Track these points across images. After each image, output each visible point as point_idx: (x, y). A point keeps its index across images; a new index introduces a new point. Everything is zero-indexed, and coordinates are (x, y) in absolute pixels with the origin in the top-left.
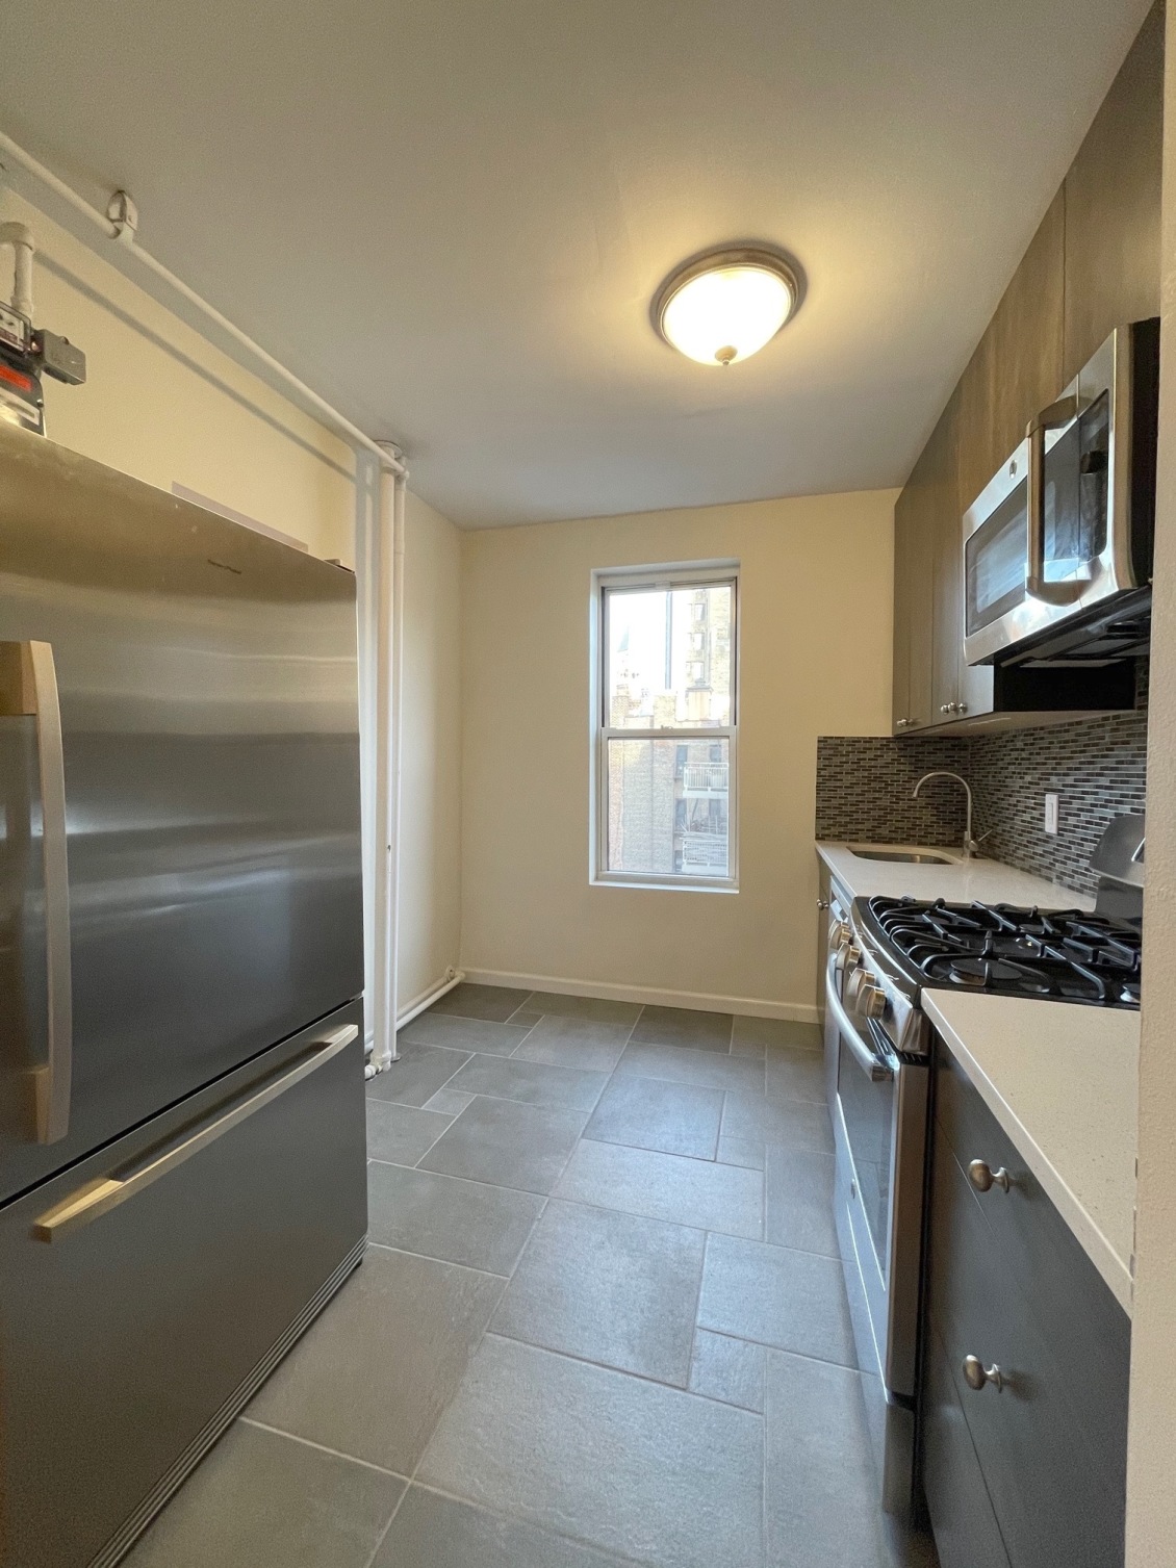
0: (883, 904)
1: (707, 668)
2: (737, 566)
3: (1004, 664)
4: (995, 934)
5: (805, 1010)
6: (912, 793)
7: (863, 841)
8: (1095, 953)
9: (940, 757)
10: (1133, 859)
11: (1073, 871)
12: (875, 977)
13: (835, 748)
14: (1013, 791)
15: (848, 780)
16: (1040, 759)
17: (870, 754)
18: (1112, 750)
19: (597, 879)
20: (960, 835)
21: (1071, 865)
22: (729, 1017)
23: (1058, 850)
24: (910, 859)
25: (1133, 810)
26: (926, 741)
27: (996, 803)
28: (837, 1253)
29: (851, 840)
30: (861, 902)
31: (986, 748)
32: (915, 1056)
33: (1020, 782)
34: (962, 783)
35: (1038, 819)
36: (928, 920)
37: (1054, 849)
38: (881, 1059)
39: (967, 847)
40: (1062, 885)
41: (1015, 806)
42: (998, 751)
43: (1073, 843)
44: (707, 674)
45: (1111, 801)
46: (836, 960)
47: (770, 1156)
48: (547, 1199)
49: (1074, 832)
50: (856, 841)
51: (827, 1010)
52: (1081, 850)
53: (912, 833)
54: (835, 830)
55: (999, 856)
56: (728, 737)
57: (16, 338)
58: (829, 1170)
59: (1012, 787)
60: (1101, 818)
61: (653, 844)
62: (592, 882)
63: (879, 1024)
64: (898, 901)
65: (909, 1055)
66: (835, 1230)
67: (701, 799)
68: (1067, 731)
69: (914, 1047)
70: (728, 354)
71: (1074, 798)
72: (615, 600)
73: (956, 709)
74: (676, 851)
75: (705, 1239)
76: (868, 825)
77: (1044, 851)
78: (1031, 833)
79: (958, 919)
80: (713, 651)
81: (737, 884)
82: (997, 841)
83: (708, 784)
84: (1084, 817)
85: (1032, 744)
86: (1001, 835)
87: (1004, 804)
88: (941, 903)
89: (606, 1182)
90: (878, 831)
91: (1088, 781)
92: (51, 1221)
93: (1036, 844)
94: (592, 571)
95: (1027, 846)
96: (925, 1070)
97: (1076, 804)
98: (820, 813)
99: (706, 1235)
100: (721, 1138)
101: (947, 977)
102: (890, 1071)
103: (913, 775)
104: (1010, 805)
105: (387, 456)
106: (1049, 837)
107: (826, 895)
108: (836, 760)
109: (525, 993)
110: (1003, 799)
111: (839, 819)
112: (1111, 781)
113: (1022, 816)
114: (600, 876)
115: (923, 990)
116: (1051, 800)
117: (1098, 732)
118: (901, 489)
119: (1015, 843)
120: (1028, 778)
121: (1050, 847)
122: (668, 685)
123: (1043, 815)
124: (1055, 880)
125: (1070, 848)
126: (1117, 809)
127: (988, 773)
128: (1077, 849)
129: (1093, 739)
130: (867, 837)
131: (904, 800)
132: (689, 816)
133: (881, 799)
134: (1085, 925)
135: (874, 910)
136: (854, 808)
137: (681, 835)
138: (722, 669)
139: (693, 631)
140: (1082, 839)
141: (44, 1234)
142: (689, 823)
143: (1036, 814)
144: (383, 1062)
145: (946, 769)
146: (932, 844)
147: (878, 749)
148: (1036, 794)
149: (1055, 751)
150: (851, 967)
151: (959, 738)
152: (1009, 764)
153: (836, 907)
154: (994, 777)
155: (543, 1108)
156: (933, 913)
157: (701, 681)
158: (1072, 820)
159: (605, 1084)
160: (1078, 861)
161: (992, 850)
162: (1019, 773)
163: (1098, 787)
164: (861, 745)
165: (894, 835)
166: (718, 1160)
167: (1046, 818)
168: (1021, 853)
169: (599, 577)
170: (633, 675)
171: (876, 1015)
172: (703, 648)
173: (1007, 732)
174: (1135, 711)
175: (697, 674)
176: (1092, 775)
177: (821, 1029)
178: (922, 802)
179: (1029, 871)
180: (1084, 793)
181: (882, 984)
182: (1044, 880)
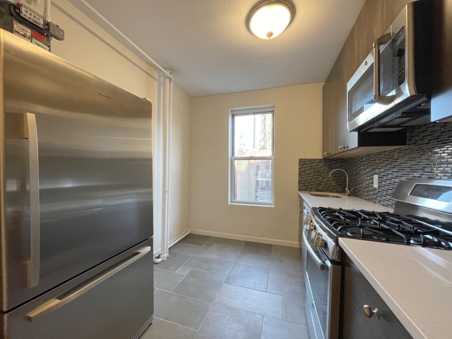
0: (322, 209)
1: (265, 143)
2: (274, 107)
3: (361, 131)
4: (362, 219)
5: (295, 243)
6: (329, 176)
7: (314, 191)
8: (399, 226)
9: (338, 165)
10: (409, 195)
11: (384, 200)
12: (321, 233)
13: (304, 162)
14: (362, 175)
15: (308, 172)
16: (372, 164)
17: (315, 164)
18: (398, 159)
19: (231, 202)
20: (344, 189)
21: (383, 198)
22: (271, 245)
23: (378, 193)
24: (328, 196)
25: (406, 179)
26: (333, 160)
27: (356, 179)
28: (307, 325)
29: (310, 191)
30: (314, 209)
31: (353, 162)
32: (336, 261)
33: (364, 172)
34: (345, 173)
35: (371, 183)
36: (338, 214)
37: (377, 193)
38: (324, 262)
39: (347, 193)
40: (380, 204)
41: (363, 179)
42: (357, 162)
43: (384, 191)
44: (265, 144)
45: (398, 176)
46: (306, 228)
47: (284, 291)
48: (212, 303)
49: (384, 187)
50: (311, 191)
51: (303, 243)
52: (387, 193)
53: (329, 188)
54: (304, 188)
55: (358, 196)
56: (271, 159)
57: (40, 24)
58: (304, 296)
59: (361, 173)
60: (394, 182)
61: (249, 194)
62: (229, 203)
63: (322, 249)
64: (327, 208)
65: (334, 261)
66: (306, 317)
67: (264, 181)
68: (382, 154)
69: (335, 258)
70: (270, 34)
71: (384, 176)
72: (237, 118)
73: (344, 147)
74: (256, 196)
75: (263, 319)
76: (315, 186)
77: (373, 193)
78: (368, 188)
79: (348, 214)
80: (267, 138)
81: (274, 204)
82: (357, 191)
83: (266, 176)
84: (388, 182)
85: (369, 159)
86: (358, 189)
87: (358, 179)
88: (341, 209)
89: (231, 298)
90: (318, 188)
91: (389, 170)
92: (32, 314)
93: (371, 191)
94: (230, 109)
95: (367, 192)
96: (340, 267)
97: (385, 178)
98: (300, 182)
99: (263, 317)
100: (269, 284)
101: (346, 234)
102: (327, 267)
103: (329, 170)
104: (361, 179)
105: (167, 73)
106: (375, 189)
107: (302, 207)
108: (305, 166)
109: (209, 237)
110: (359, 177)
111: (306, 184)
112: (398, 170)
113: (365, 182)
114: (232, 201)
115: (339, 238)
116: (376, 177)
117: (394, 154)
118: (324, 83)
119: (363, 191)
120: (367, 170)
121: (376, 192)
122: (254, 147)
123: (373, 182)
124: (377, 203)
125: (383, 192)
126: (400, 179)
127: (353, 169)
128: (386, 193)
129: (391, 156)
130: (315, 190)
131: (326, 178)
132: (260, 185)
133: (319, 178)
134: (392, 217)
135: (319, 211)
136: (310, 181)
137: (258, 191)
138: (269, 143)
139: (261, 132)
140: (388, 189)
141: (29, 319)
142: (260, 188)
143: (370, 182)
144: (164, 258)
145: (340, 169)
146: (335, 192)
147: (318, 162)
148: (370, 175)
149: (377, 161)
150: (312, 230)
151: (344, 159)
152: (361, 166)
153: (305, 211)
154: (355, 170)
155: (213, 273)
156: (339, 213)
157: (263, 146)
158: (383, 183)
159: (232, 265)
160: (386, 196)
161: (355, 193)
162: (364, 169)
163: (393, 172)
164: (313, 161)
165: (323, 189)
166: (268, 292)
167: (374, 183)
168: (365, 194)
169: (232, 111)
170: (244, 145)
171: (321, 247)
172: (264, 137)
173: (360, 156)
174: (407, 146)
175: (262, 145)
176: (391, 168)
177: (300, 250)
178: (332, 179)
179: (368, 200)
180: (388, 174)
181: (323, 236)
182: (373, 203)
